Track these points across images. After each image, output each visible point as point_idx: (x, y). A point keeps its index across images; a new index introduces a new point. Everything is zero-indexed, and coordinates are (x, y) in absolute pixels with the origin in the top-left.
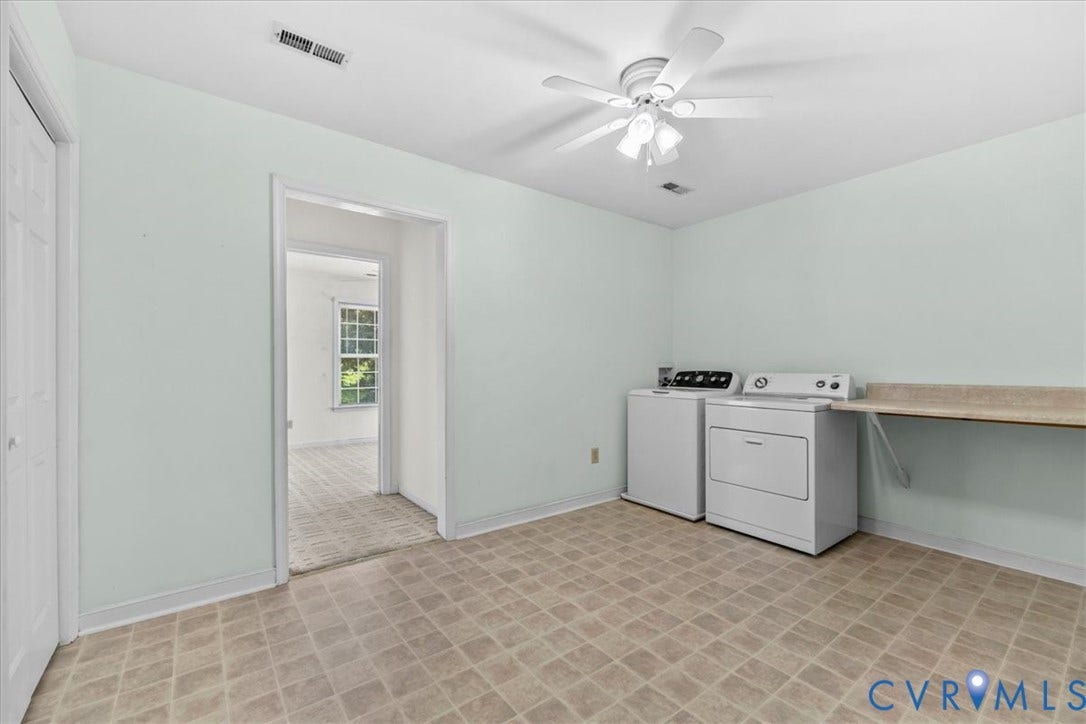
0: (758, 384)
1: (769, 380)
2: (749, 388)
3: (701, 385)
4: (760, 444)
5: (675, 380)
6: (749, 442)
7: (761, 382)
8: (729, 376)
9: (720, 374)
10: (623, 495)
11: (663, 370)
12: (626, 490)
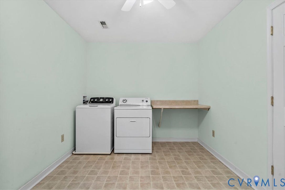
0: (124, 101)
1: (127, 100)
2: (121, 103)
3: (102, 102)
4: (135, 121)
5: (90, 101)
6: (131, 121)
7: (125, 101)
8: (112, 99)
9: (109, 98)
10: (74, 152)
11: (84, 97)
12: (75, 150)
